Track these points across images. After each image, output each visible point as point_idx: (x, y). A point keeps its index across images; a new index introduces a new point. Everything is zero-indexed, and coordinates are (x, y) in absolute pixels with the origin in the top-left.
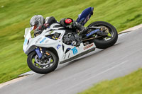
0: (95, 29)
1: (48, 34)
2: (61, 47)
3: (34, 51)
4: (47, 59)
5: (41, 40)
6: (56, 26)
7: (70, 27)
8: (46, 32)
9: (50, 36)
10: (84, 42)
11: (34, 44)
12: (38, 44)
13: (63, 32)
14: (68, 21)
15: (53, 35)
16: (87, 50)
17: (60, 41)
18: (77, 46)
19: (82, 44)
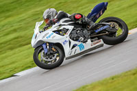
0: (104, 25)
1: (55, 29)
2: (68, 43)
3: (41, 46)
4: (52, 54)
5: (48, 36)
6: (65, 21)
7: (80, 22)
8: (54, 27)
9: (58, 32)
10: (92, 38)
11: (41, 39)
12: (45, 39)
13: (71, 28)
14: (78, 16)
15: (61, 30)
16: (94, 46)
17: (67, 37)
18: (85, 42)
19: (89, 40)
